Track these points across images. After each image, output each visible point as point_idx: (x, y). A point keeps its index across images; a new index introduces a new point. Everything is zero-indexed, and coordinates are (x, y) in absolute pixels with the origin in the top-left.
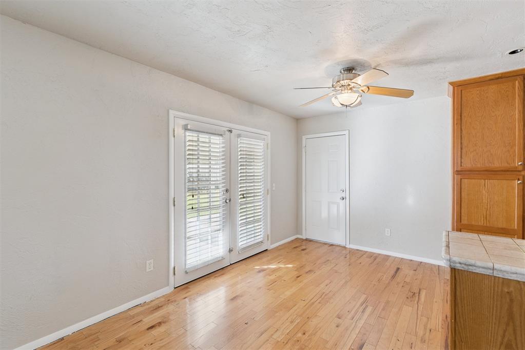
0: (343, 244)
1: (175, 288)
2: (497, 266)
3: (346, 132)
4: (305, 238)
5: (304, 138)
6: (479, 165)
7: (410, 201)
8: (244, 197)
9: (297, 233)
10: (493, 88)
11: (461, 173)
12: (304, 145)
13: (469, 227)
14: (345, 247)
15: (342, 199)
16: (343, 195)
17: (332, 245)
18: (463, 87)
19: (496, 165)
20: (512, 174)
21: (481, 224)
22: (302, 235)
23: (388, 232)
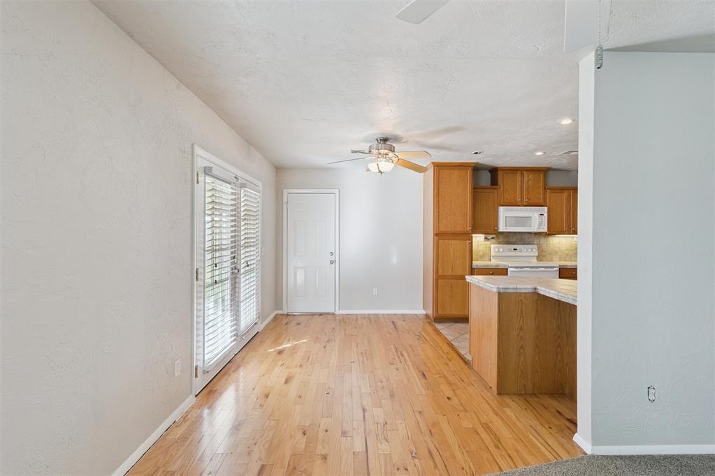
0: (331, 310)
1: (196, 396)
2: (518, 286)
3: (336, 191)
4: (285, 313)
5: (285, 192)
6: (449, 229)
7: (394, 260)
8: (248, 266)
9: (277, 309)
10: (456, 173)
11: (439, 235)
12: (285, 200)
13: (443, 277)
14: (334, 314)
15: (332, 262)
16: (332, 258)
17: (321, 315)
18: (439, 167)
19: (458, 229)
20: (467, 236)
21: (449, 273)
22: (282, 309)
23: (375, 292)
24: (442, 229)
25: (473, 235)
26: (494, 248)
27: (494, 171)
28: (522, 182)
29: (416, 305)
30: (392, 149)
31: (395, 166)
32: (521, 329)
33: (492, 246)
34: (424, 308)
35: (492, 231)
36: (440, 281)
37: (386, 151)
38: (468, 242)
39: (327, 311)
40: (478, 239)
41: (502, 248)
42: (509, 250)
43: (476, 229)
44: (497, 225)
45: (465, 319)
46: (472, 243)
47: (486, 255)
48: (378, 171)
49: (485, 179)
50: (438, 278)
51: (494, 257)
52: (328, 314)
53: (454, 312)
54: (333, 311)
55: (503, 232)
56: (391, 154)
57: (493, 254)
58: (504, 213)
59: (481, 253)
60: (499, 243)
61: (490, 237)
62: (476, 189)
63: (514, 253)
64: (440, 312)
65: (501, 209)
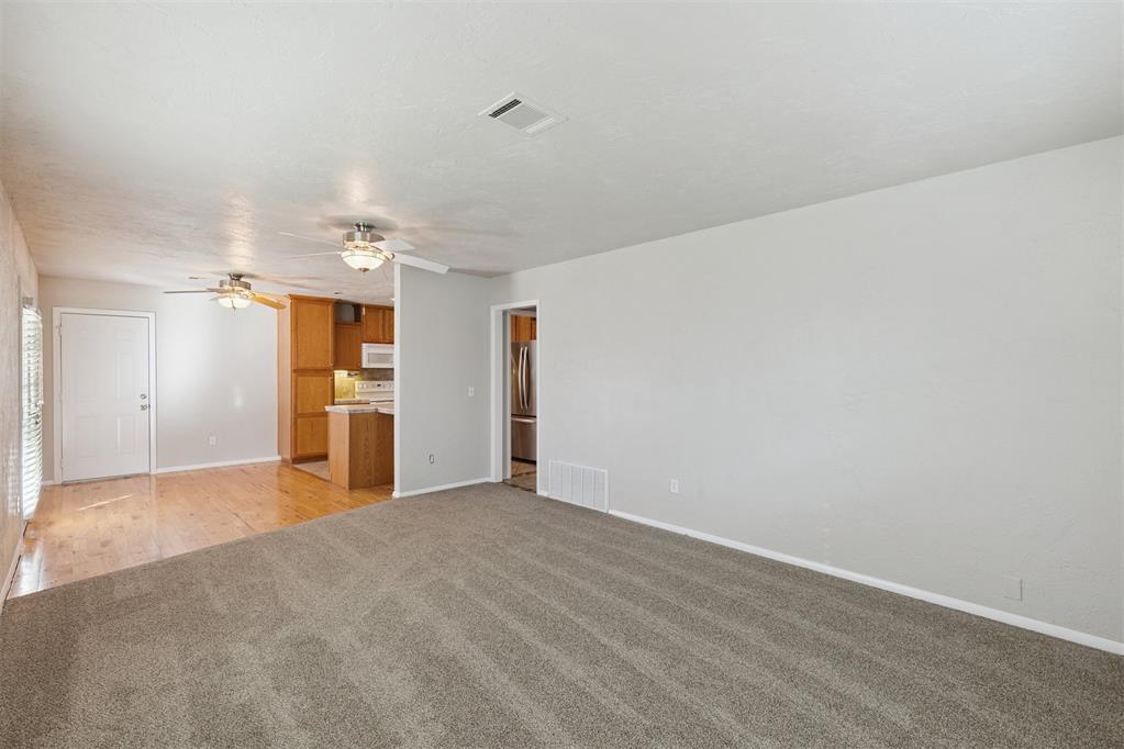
0: (143, 469)
3: (151, 316)
4: (59, 483)
5: (57, 311)
6: (308, 365)
7: (238, 402)
10: (317, 307)
11: (298, 371)
12: (56, 322)
13: (303, 415)
14: (148, 475)
15: (143, 408)
16: (145, 402)
17: (126, 477)
18: (297, 300)
19: (319, 366)
20: (328, 373)
21: (311, 411)
22: (53, 479)
23: (213, 441)
24: (302, 365)
25: (336, 371)
26: (358, 384)
27: (357, 307)
28: (384, 319)
29: (269, 453)
30: (248, 287)
31: (252, 304)
32: (367, 440)
33: (356, 383)
34: (279, 453)
35: (355, 367)
36: (299, 420)
37: (241, 288)
38: (330, 378)
39: (136, 473)
40: (341, 376)
41: (366, 384)
42: (373, 386)
43: (338, 365)
44: (360, 362)
45: (324, 457)
46: (333, 380)
47: (351, 391)
48: (231, 306)
49: (349, 315)
50: (297, 416)
51: (359, 393)
52: (138, 476)
53: (315, 450)
54: (146, 470)
55: (366, 369)
56: (247, 292)
57: (357, 390)
58: (367, 349)
59: (345, 390)
60: (363, 379)
61: (353, 373)
62: (338, 324)
63: (378, 389)
64: (299, 452)
65: (364, 345)
